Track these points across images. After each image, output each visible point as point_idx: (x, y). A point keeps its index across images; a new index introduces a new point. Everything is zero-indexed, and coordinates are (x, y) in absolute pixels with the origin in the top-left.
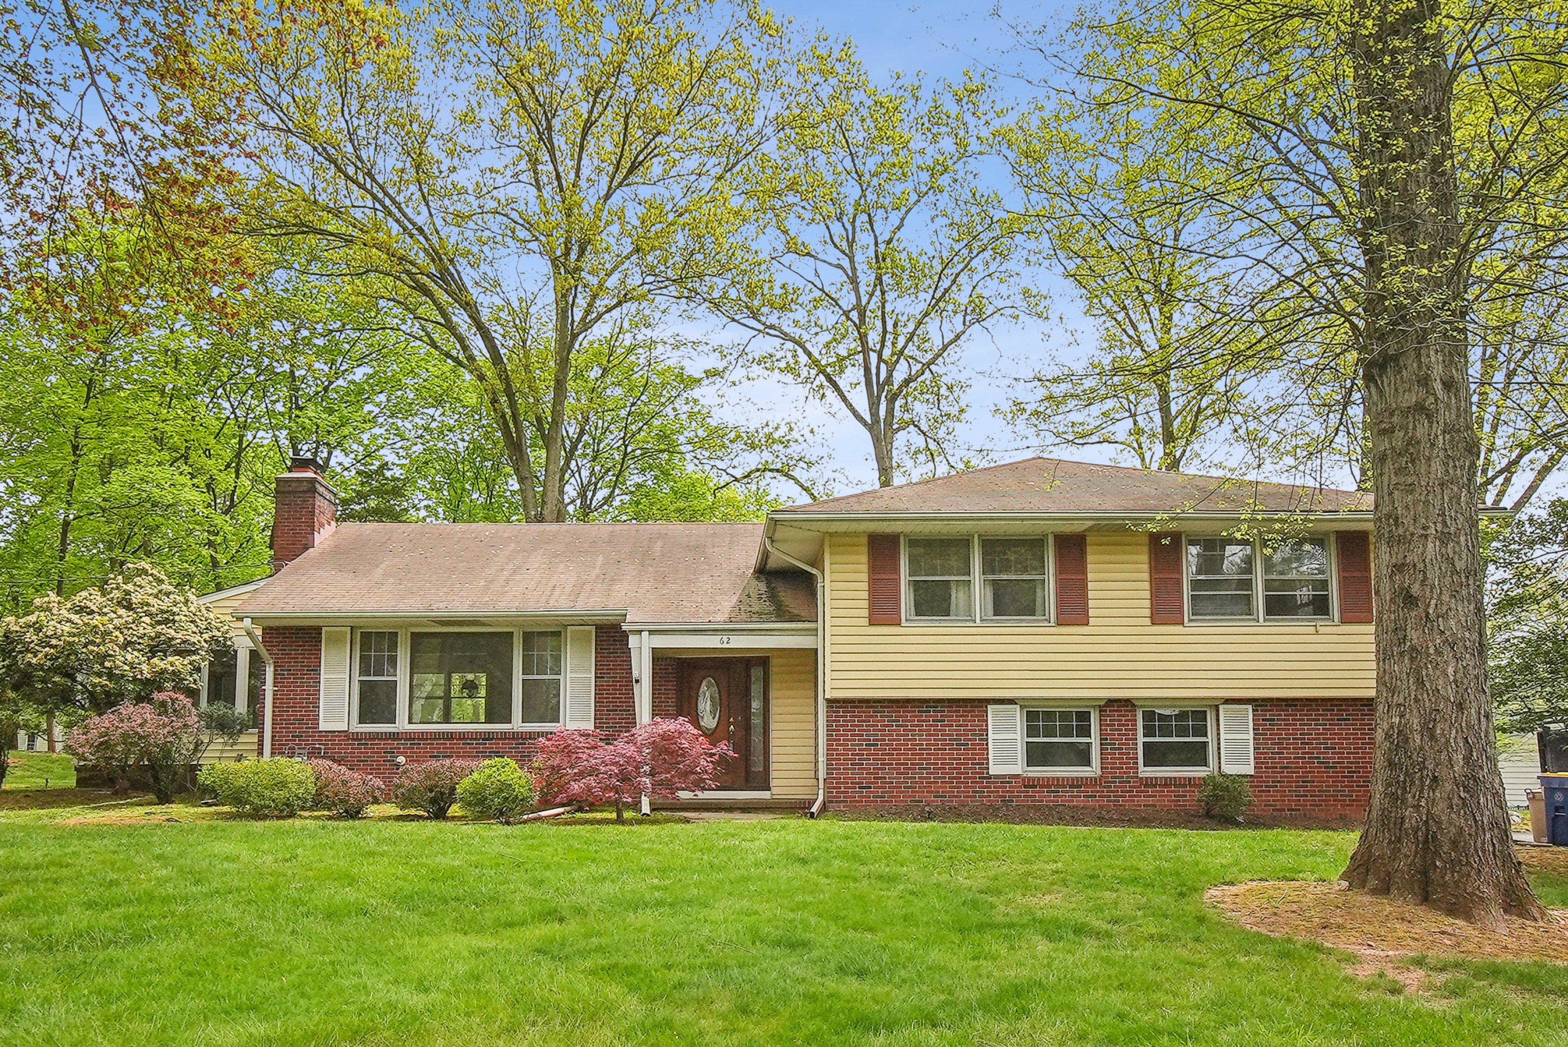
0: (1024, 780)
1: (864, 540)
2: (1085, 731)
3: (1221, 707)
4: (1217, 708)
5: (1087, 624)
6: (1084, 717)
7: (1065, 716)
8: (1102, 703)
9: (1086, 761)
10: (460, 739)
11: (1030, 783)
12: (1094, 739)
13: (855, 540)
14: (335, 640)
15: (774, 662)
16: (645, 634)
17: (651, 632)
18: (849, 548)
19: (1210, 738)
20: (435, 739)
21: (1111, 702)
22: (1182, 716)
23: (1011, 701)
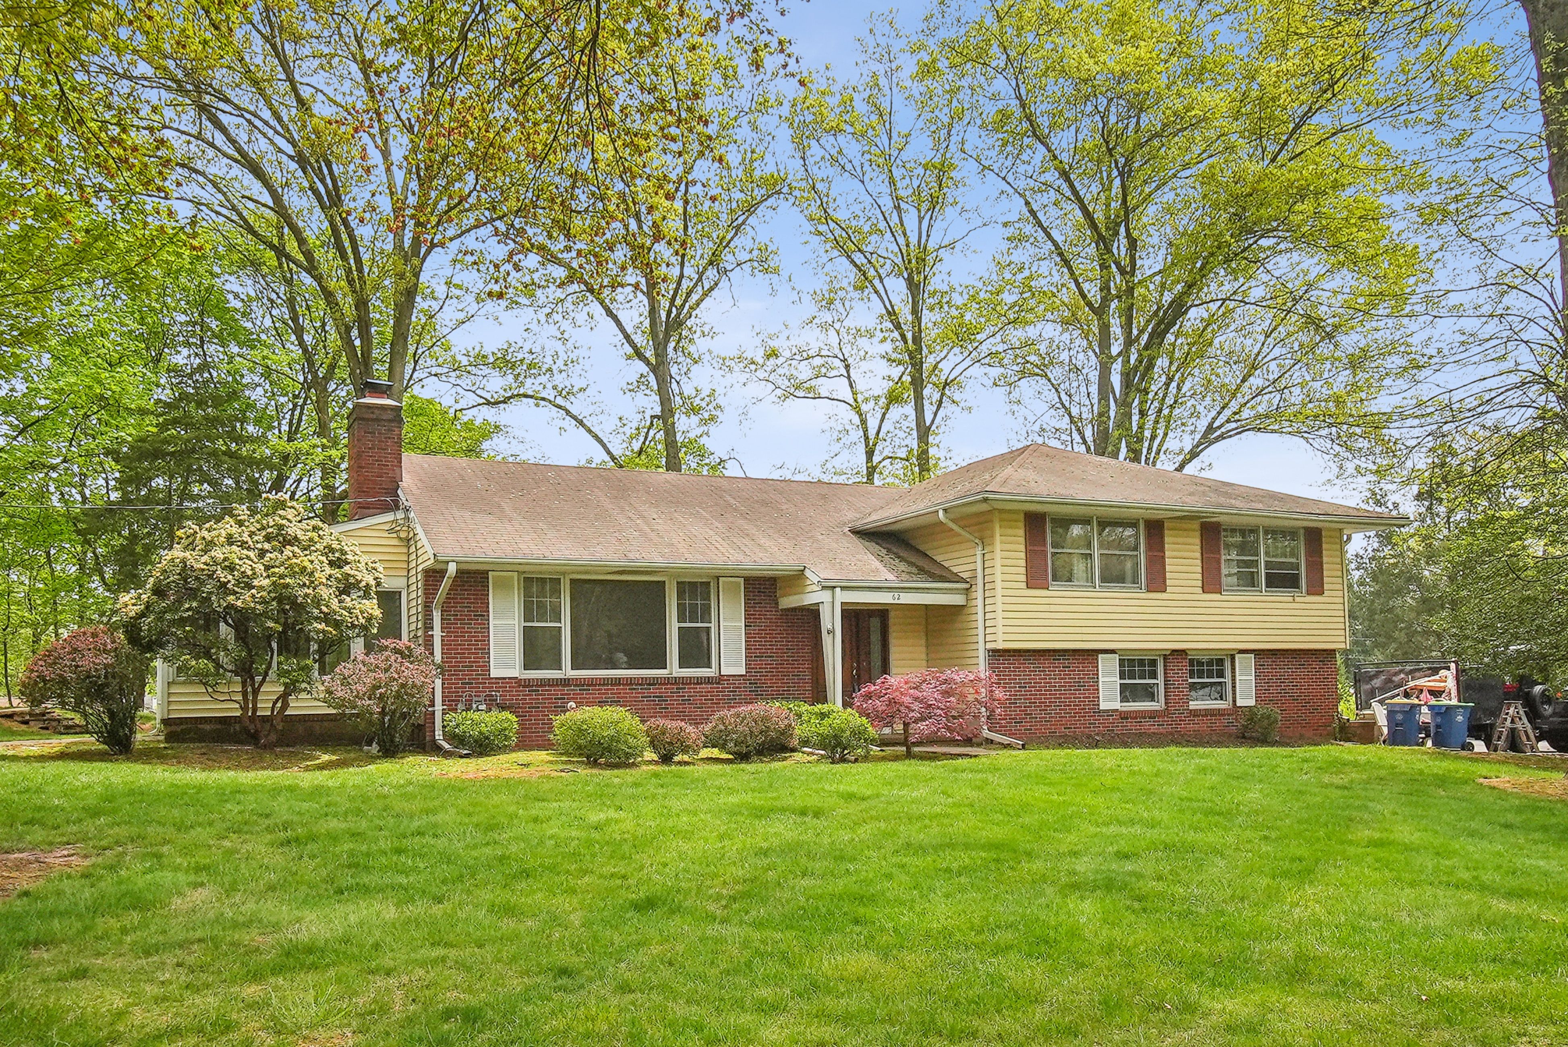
0: (1121, 712)
1: (1022, 517)
2: (1153, 675)
3: (1237, 656)
4: (1233, 658)
5: (1164, 592)
6: (1153, 663)
7: (1141, 662)
8: (1168, 653)
9: (1152, 697)
10: (627, 684)
11: (1124, 716)
12: (1160, 680)
13: (1015, 516)
14: (504, 585)
15: (892, 614)
16: (838, 590)
17: (843, 588)
18: (1013, 523)
19: (1228, 679)
20: (604, 685)
21: (1174, 651)
22: (1210, 663)
23: (1113, 651)
